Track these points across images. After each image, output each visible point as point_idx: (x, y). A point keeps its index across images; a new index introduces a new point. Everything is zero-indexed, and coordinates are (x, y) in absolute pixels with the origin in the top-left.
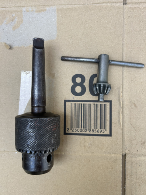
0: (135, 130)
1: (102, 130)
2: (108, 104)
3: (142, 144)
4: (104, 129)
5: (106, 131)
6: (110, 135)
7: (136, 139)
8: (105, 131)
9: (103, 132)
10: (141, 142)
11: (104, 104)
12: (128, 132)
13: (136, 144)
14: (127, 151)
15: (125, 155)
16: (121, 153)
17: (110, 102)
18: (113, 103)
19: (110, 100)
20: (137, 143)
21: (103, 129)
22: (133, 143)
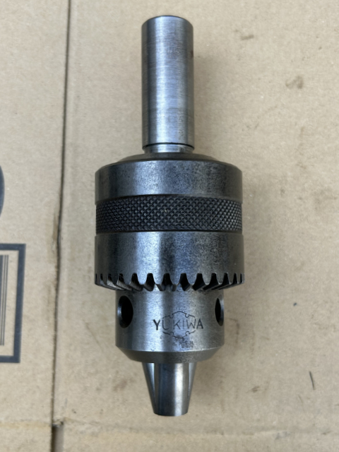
0: (98, 342)
2: (13, 255)
3: (115, 389)
6: (15, 359)
7: (97, 372)
10: (114, 381)
11: (2, 257)
12: (72, 348)
13: (98, 389)
14: (67, 414)
15: (62, 423)
16: (48, 420)
17: (20, 248)
18: (28, 252)
19: (21, 242)
20: (101, 384)
22: (88, 385)
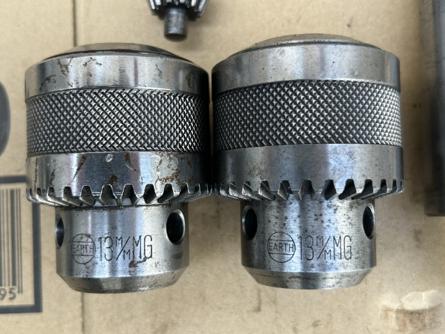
1: (7, 289)
4: (14, 284)
5: (20, 291)
6: (36, 308)
8: (16, 291)
9: (11, 299)
10: (153, 325)
11: (12, 192)
20: (138, 331)
21: (11, 287)
